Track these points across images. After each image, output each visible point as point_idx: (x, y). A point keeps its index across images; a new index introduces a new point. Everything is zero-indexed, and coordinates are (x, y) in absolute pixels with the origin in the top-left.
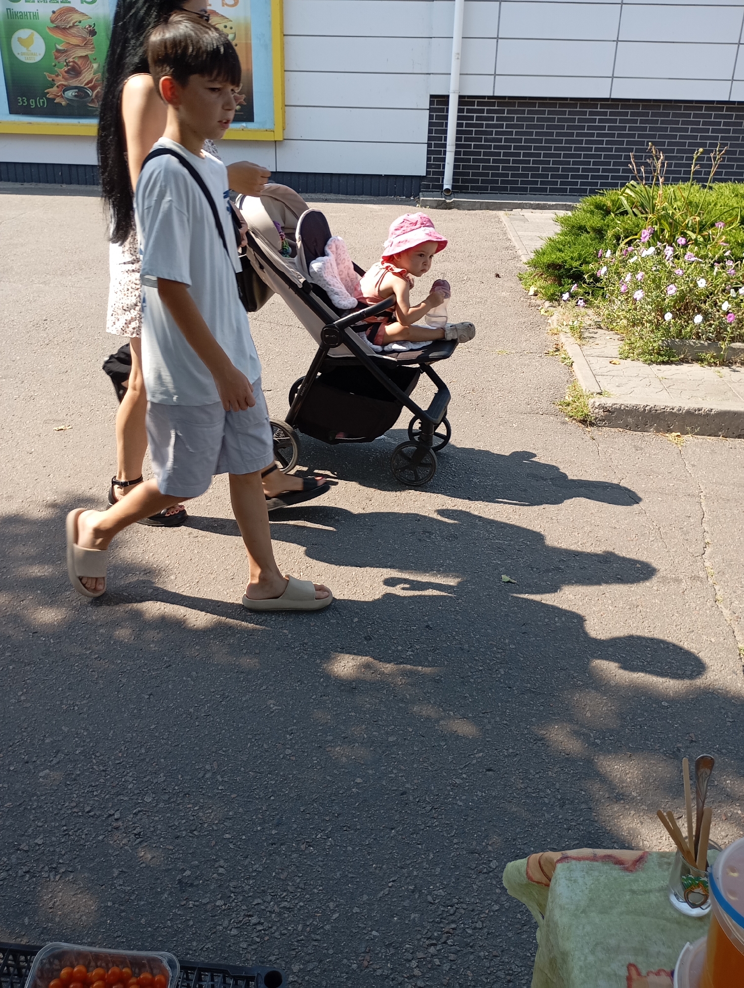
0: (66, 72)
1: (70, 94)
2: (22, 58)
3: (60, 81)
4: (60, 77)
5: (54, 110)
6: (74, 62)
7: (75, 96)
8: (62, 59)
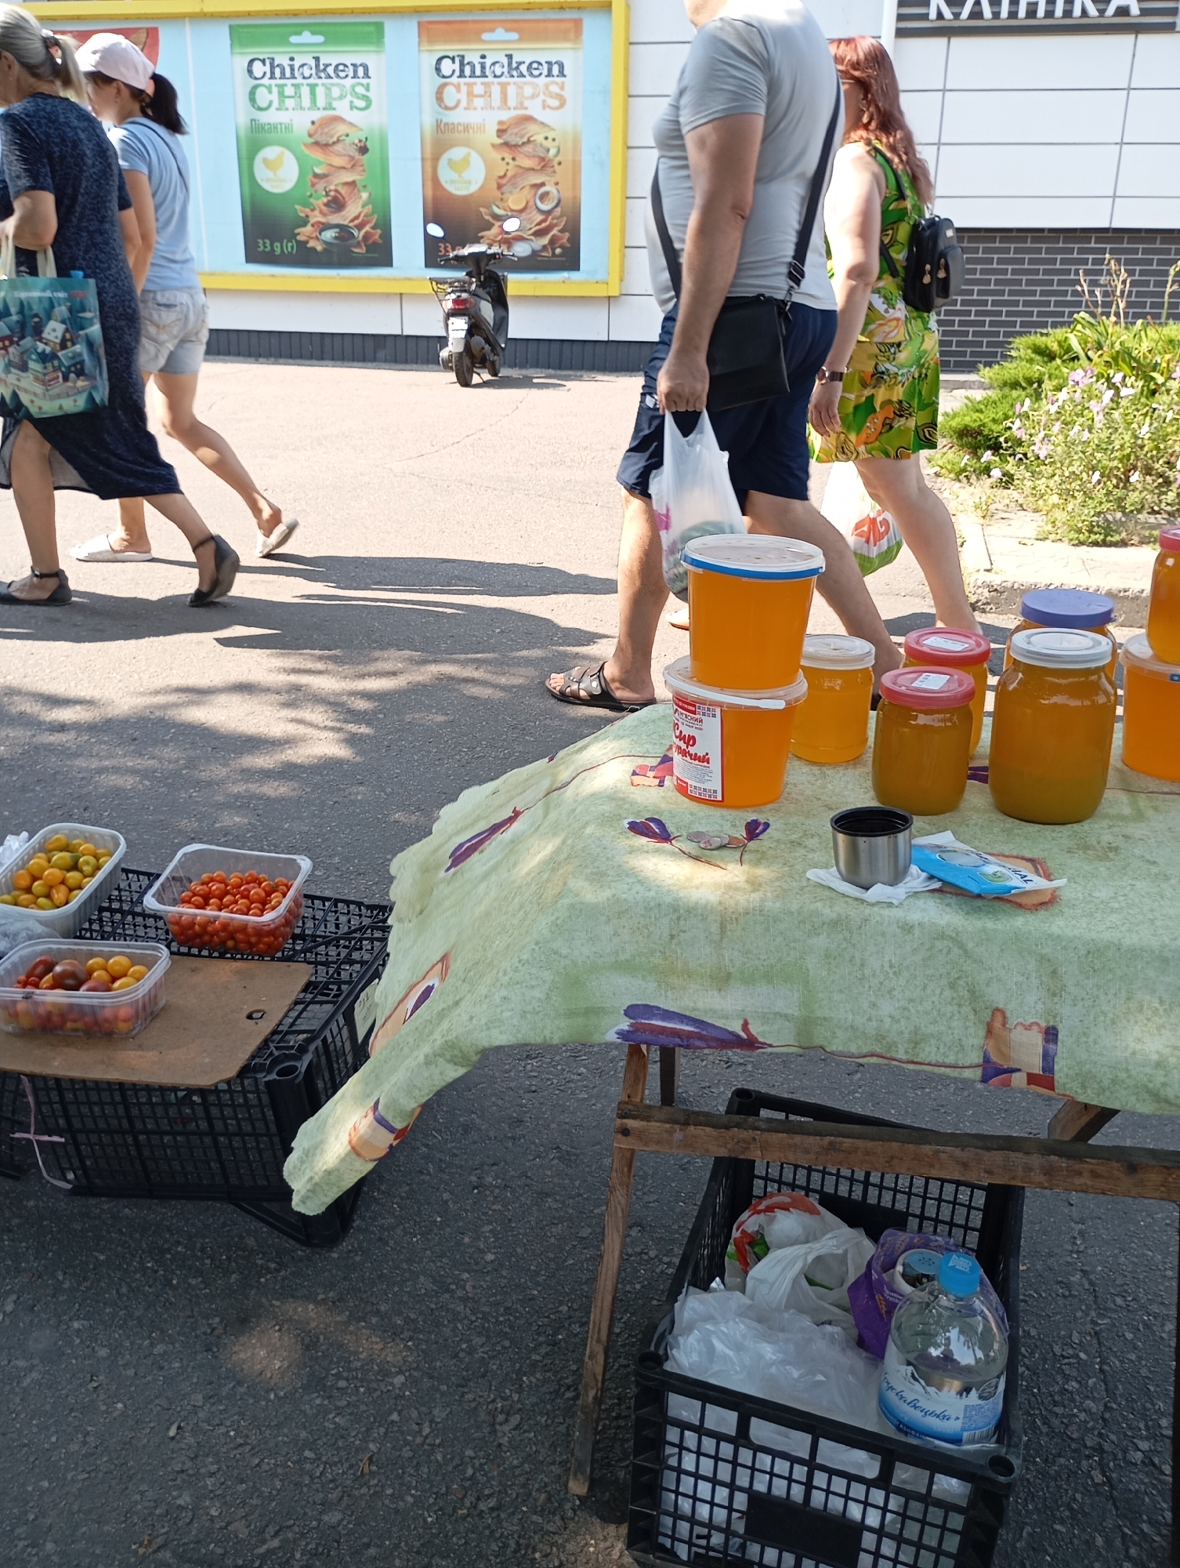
0: (326, 205)
1: (329, 235)
2: (267, 186)
3: (316, 217)
4: (317, 212)
5: (305, 257)
6: (336, 191)
7: (336, 238)
8: (321, 186)
